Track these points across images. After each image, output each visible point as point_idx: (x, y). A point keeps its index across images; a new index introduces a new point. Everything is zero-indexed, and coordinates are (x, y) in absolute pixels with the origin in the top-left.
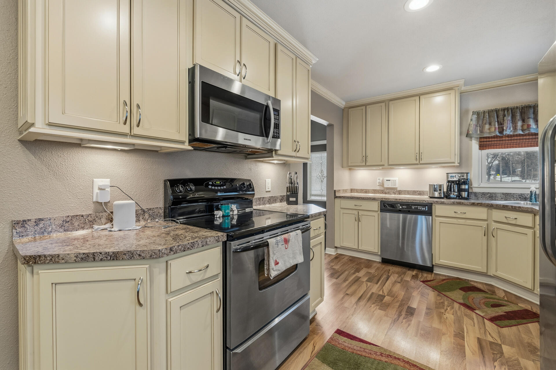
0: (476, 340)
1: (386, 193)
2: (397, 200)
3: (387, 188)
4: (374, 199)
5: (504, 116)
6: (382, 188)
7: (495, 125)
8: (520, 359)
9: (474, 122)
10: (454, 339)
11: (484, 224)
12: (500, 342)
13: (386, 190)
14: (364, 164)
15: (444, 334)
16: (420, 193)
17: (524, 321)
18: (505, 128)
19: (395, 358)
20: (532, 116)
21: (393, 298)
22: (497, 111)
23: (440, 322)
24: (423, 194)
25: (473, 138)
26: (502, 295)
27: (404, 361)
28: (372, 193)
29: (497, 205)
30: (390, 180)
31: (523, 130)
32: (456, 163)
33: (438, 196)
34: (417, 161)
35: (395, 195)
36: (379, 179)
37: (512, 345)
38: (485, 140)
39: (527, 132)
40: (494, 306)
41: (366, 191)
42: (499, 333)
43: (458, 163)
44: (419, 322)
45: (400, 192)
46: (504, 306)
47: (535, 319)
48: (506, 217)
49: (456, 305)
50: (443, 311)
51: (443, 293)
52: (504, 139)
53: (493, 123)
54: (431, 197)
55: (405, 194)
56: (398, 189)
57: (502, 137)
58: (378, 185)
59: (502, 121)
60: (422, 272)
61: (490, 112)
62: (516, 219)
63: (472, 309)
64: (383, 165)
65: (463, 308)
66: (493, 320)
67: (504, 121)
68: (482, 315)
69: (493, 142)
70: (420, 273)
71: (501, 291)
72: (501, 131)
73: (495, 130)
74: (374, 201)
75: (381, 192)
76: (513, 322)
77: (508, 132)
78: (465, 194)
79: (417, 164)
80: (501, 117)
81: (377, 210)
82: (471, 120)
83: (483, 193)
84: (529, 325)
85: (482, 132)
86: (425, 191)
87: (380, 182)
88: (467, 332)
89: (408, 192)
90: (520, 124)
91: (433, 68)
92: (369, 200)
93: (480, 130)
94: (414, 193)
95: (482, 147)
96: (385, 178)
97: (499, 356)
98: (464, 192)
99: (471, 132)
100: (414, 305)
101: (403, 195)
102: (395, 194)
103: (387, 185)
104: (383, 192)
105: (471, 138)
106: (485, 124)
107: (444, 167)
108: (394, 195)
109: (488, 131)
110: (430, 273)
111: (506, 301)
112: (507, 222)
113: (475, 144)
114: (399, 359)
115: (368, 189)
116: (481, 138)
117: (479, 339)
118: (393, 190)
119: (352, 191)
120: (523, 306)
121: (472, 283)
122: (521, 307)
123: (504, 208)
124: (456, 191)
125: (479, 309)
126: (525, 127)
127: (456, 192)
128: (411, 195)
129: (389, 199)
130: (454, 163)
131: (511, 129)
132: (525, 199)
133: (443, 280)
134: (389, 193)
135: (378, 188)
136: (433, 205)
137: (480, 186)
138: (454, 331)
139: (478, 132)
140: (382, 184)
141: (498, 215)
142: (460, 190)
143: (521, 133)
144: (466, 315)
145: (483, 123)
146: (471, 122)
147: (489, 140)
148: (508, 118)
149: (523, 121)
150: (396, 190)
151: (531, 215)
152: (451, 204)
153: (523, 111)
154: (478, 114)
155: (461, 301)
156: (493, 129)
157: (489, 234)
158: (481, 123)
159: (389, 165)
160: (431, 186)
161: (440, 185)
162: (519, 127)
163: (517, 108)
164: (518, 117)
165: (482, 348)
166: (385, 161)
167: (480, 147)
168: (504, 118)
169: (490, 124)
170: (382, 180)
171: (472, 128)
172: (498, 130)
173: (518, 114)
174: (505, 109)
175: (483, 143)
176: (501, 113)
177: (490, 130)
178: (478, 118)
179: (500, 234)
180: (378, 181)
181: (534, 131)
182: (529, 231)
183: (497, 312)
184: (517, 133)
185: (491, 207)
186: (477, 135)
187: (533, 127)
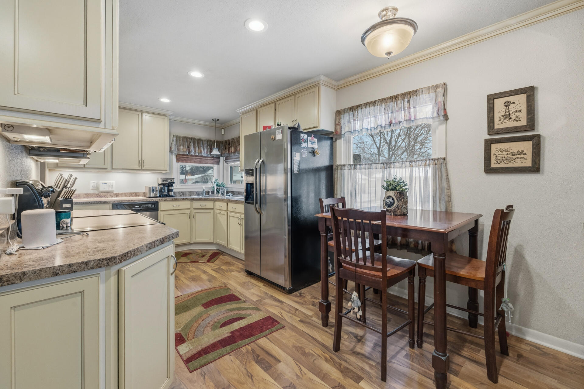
0: (212, 270)
1: (101, 197)
2: (130, 202)
3: (103, 192)
5: (190, 142)
6: (96, 192)
7: (186, 147)
8: (229, 268)
9: (174, 143)
10: (205, 275)
11: (188, 211)
12: (219, 267)
13: (101, 194)
14: (82, 166)
15: (200, 275)
16: (136, 195)
17: (218, 256)
18: (191, 150)
19: (196, 293)
20: (202, 146)
22: (186, 138)
23: (192, 272)
24: (139, 195)
25: (173, 154)
26: (200, 252)
27: (200, 291)
28: (84, 198)
29: (196, 198)
30: (106, 184)
31: (198, 153)
32: (168, 170)
33: (153, 196)
34: (139, 167)
35: (114, 198)
36: (94, 183)
37: (222, 266)
38: (180, 156)
39: (200, 155)
40: (203, 256)
42: (215, 264)
43: (169, 171)
45: (117, 195)
46: (206, 255)
47: (220, 254)
48: (200, 205)
49: (189, 264)
50: (187, 268)
52: (190, 157)
53: (184, 146)
54: (150, 197)
55: (122, 196)
56: (115, 192)
57: (188, 156)
58: (91, 189)
59: (189, 146)
61: (183, 138)
62: (206, 205)
63: (197, 262)
64: (106, 168)
65: (193, 263)
66: (209, 261)
68: (203, 261)
69: (184, 158)
72: (189, 152)
73: (186, 150)
74: (106, 204)
75: (96, 196)
76: (215, 259)
77: (192, 153)
78: (171, 193)
79: (139, 170)
80: (189, 143)
82: (173, 141)
83: (179, 192)
84: (220, 257)
85: (179, 150)
86: (140, 193)
87: (95, 185)
88: (206, 270)
89: (125, 195)
90: (197, 149)
91: (165, 100)
92: (99, 204)
94: (131, 194)
95: (178, 160)
96: (100, 182)
98: (171, 192)
99: (172, 149)
101: (120, 197)
102: (112, 196)
103: (103, 188)
104: (97, 196)
105: (172, 153)
106: (181, 145)
107: (155, 173)
109: (182, 150)
111: (205, 253)
112: (201, 208)
113: (174, 158)
114: (198, 292)
115: (78, 194)
116: (178, 154)
118: (110, 193)
121: (183, 252)
122: (212, 253)
123: (200, 199)
124: (167, 191)
125: (200, 260)
126: (199, 152)
127: (166, 192)
128: (128, 196)
129: (121, 201)
130: (167, 170)
131: (194, 151)
132: (199, 195)
134: (105, 196)
135: (91, 192)
136: (159, 202)
137: (177, 187)
138: (202, 272)
139: (177, 150)
140: (97, 188)
141: (197, 204)
142: (169, 191)
143: (198, 155)
144: (198, 265)
145: (179, 144)
146: (173, 142)
147: (182, 156)
148: (192, 144)
149: (198, 148)
150: (113, 193)
151: (213, 202)
152: (171, 200)
153: (198, 142)
154: (177, 137)
155: (189, 261)
156: (185, 150)
157: (191, 217)
158: (178, 144)
159: (112, 168)
160: (150, 188)
161: (156, 187)
162: (197, 151)
163: (196, 139)
164: (196, 145)
165: (216, 271)
166: (108, 165)
167: (177, 160)
168: (190, 144)
169: (183, 146)
170: (97, 183)
171: (173, 146)
172: (187, 151)
173: (196, 143)
174: (190, 138)
175: (179, 158)
176: (189, 140)
177: (183, 150)
178: (177, 140)
179: (197, 216)
180: (92, 184)
181: (203, 155)
182: (212, 211)
183: (207, 258)
184: (196, 155)
185: (193, 200)
186: (176, 152)
187: (203, 152)
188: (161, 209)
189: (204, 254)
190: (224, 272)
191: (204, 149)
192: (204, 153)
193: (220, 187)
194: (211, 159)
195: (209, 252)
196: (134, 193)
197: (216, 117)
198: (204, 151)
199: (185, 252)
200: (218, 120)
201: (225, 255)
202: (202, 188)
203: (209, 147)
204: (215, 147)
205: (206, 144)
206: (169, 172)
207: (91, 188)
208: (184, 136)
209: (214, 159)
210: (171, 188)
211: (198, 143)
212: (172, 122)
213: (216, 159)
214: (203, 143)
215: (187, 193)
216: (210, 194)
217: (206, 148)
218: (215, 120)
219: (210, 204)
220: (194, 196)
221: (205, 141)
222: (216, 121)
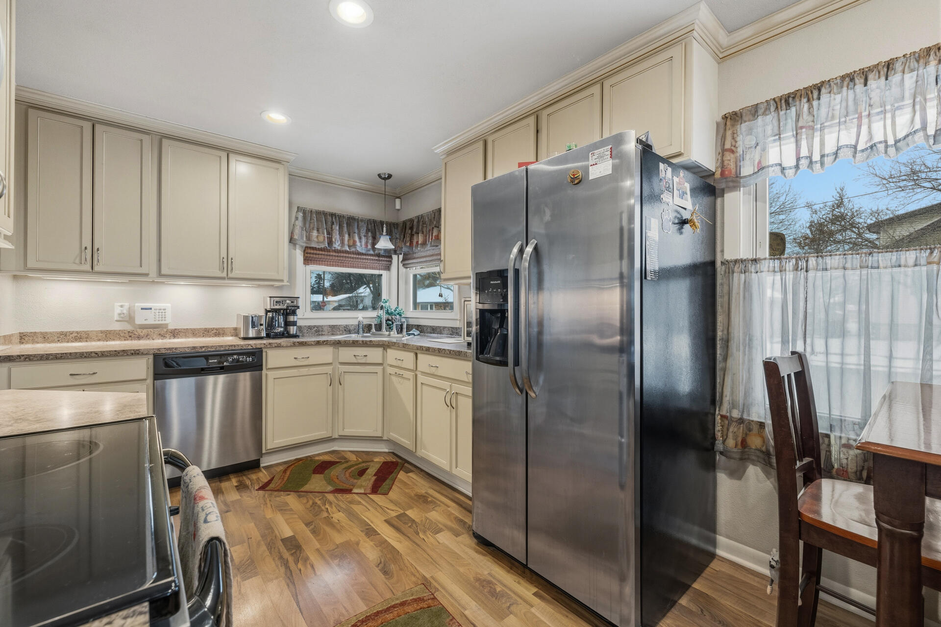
0: (386, 525)
1: (139, 338)
2: (197, 350)
3: (143, 327)
4: (136, 353)
5: (333, 223)
6: (128, 327)
7: (324, 234)
8: (427, 516)
9: (299, 223)
10: (372, 541)
11: (328, 369)
12: (402, 512)
13: (139, 331)
14: (88, 267)
16: (219, 332)
17: (394, 475)
18: (333, 240)
20: (356, 231)
21: (246, 544)
22: (325, 214)
23: (338, 531)
24: (223, 334)
25: (297, 246)
26: (354, 457)
28: (99, 340)
29: (345, 341)
30: (151, 309)
31: (349, 246)
32: (285, 280)
33: (254, 336)
34: (223, 272)
35: (165, 341)
36: (122, 306)
37: (410, 507)
38: (312, 251)
39: (353, 249)
40: (362, 473)
41: (79, 337)
42: (391, 501)
43: (287, 282)
44: (318, 550)
45: (175, 333)
46: (367, 469)
47: (398, 468)
48: (354, 355)
49: (330, 497)
50: (325, 514)
51: (302, 489)
52: (332, 254)
53: (320, 230)
54: (245, 339)
55: (186, 337)
56: (171, 327)
57: (329, 251)
58: (116, 321)
59: (330, 229)
60: (244, 475)
61: (318, 213)
62: (366, 356)
63: (348, 491)
64: (147, 275)
65: (339, 496)
66: (375, 490)
67: (332, 231)
68: (362, 491)
69: (320, 256)
70: (244, 478)
71: (349, 453)
72: (330, 243)
73: (324, 240)
74: (138, 356)
75: (127, 335)
76: (389, 482)
77: (337, 245)
78: (293, 330)
79: (223, 278)
80: (329, 223)
81: (144, 377)
82: (297, 218)
83: (309, 326)
84: (399, 477)
85: (309, 238)
86: (227, 328)
87: (125, 312)
88: (372, 522)
89: (194, 333)
90: (346, 237)
92: (122, 355)
93: (306, 236)
94: (206, 332)
95: (307, 260)
96: (136, 304)
97: (414, 525)
98: (292, 327)
99: (295, 237)
100: (288, 533)
101: (182, 337)
102: (162, 336)
103: (143, 319)
104: (130, 335)
105: (295, 245)
106: (313, 229)
107: (259, 286)
108: (160, 341)
109: (316, 239)
110: (257, 470)
111: (363, 462)
112: (356, 362)
113: (299, 255)
115: (85, 332)
116: (307, 247)
117: (386, 521)
118: (161, 330)
119: (23, 338)
120: (379, 460)
121: (317, 458)
122: (380, 463)
124: (283, 326)
125: (354, 486)
126: (351, 243)
127: (281, 327)
128: (199, 336)
129: (176, 349)
131: (339, 243)
132: (350, 332)
133: (285, 471)
134: (147, 337)
135: (117, 327)
136: (264, 350)
137: (304, 317)
138: (362, 531)
139: (305, 239)
140: (130, 318)
141: (346, 354)
142: (287, 324)
143: (348, 249)
144: (350, 502)
145: (310, 227)
146: (297, 222)
147: (315, 252)
148: (336, 228)
149: (349, 235)
150: (165, 330)
151: (381, 349)
152: (291, 346)
153: (349, 222)
154: (304, 212)
155: (330, 488)
156: (321, 239)
157: (335, 382)
158: (307, 226)
159: (160, 275)
160: (246, 318)
161: (260, 317)
162: (346, 242)
163: (343, 217)
164: (345, 229)
165: (397, 529)
166: (150, 266)
167: (305, 260)
168: (332, 225)
169: (318, 231)
170: (129, 308)
171: (297, 231)
172: (326, 241)
173: (345, 225)
174: (333, 215)
175: (309, 255)
176: (329, 218)
177: (318, 239)
178: (304, 218)
179: (348, 379)
180: (118, 310)
181: (359, 249)
182: (379, 369)
183: (370, 480)
184: (344, 249)
185: (338, 344)
186: (302, 242)
187: (358, 244)
188: (269, 366)
189: (364, 464)
190: (418, 534)
191: (360, 238)
192: (360, 247)
193: (393, 317)
194: (374, 258)
195: (373, 461)
196: (212, 329)
197: (385, 171)
198: (360, 242)
199: (321, 458)
200: (390, 176)
201: (411, 471)
202: (358, 318)
203: (370, 234)
204: (384, 233)
205: (365, 228)
206: (288, 284)
207: (116, 317)
208: (321, 209)
209: (381, 259)
210: (291, 318)
211: (348, 225)
212: (295, 179)
213: (383, 259)
214: (358, 226)
215: (325, 329)
216: (373, 330)
217: (365, 236)
218: (383, 176)
219: (375, 354)
220: (341, 334)
221: (362, 221)
222: (385, 179)
